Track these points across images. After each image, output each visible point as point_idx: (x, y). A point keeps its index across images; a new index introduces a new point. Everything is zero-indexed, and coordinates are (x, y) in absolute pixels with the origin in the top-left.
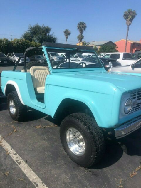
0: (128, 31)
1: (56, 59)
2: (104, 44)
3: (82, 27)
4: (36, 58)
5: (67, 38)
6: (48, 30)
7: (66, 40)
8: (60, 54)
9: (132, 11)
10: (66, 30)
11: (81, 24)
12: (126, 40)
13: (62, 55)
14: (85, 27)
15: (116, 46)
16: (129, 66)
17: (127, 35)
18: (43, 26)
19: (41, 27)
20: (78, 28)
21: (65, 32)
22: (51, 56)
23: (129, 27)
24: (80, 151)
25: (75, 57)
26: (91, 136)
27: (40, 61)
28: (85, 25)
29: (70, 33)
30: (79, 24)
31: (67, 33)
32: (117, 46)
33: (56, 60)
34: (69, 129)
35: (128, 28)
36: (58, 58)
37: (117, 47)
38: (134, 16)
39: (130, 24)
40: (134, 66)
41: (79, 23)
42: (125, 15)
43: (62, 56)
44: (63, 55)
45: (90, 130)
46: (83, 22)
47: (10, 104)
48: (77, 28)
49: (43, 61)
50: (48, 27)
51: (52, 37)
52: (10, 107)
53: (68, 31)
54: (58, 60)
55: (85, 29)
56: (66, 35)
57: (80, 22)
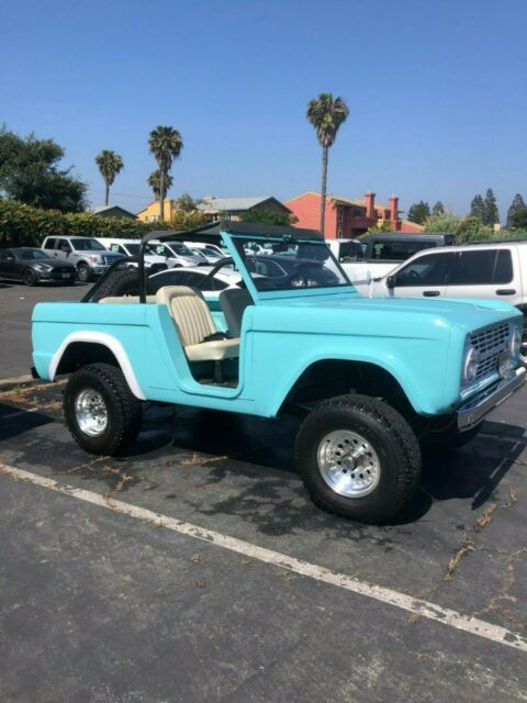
0: (326, 164)
1: (95, 260)
2: (250, 209)
3: (166, 145)
4: (17, 259)
5: (110, 182)
6: (51, 153)
7: (108, 190)
8: (106, 242)
9: (334, 99)
10: (105, 153)
11: (161, 136)
12: (320, 195)
13: (112, 245)
14: (179, 145)
15: (291, 216)
16: (377, 280)
17: (325, 178)
18: (32, 137)
19: (22, 142)
20: (153, 150)
21: (101, 161)
22: (75, 251)
23: (329, 153)
24: (356, 487)
25: (161, 254)
26: (395, 439)
27: (37, 268)
28: (179, 140)
29: (121, 166)
30: (154, 133)
31: (110, 165)
32: (296, 213)
33: (94, 265)
34: (326, 438)
35: (326, 153)
36: (103, 257)
37: (296, 220)
38: (340, 118)
39: (330, 144)
40: (395, 281)
41: (154, 128)
42: (310, 113)
43: (115, 249)
44: (120, 247)
45: (389, 426)
46: (168, 126)
47: (78, 407)
48: (149, 146)
49: (49, 270)
50: (50, 142)
51: (69, 182)
52: (77, 416)
53: (112, 157)
54: (104, 263)
55: (176, 153)
56: (106, 173)
57: (160, 128)
